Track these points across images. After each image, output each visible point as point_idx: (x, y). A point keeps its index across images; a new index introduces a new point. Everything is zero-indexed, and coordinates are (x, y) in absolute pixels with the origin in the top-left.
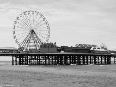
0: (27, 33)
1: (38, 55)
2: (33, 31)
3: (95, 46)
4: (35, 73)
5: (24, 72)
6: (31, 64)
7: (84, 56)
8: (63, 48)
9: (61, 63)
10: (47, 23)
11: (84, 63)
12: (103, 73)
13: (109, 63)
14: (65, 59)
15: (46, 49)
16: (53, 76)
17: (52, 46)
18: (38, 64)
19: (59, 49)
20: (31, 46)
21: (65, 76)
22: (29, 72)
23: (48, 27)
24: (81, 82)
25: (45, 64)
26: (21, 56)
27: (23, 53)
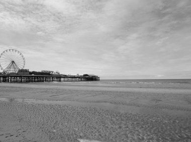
0: (9, 63)
1: (17, 77)
2: (13, 62)
3: (52, 72)
4: (12, 87)
5: (5, 87)
6: (11, 82)
7: (46, 77)
8: (34, 73)
9: (32, 81)
10: (24, 59)
11: (46, 81)
12: (55, 87)
13: (60, 81)
14: (35, 79)
15: (22, 73)
16: (25, 89)
17: (26, 71)
18: (16, 82)
19: (31, 73)
20: (12, 71)
21: (32, 89)
22: (8, 87)
23: (24, 62)
24: (41, 92)
25: (21, 82)
26: (4, 77)
27: (6, 75)
